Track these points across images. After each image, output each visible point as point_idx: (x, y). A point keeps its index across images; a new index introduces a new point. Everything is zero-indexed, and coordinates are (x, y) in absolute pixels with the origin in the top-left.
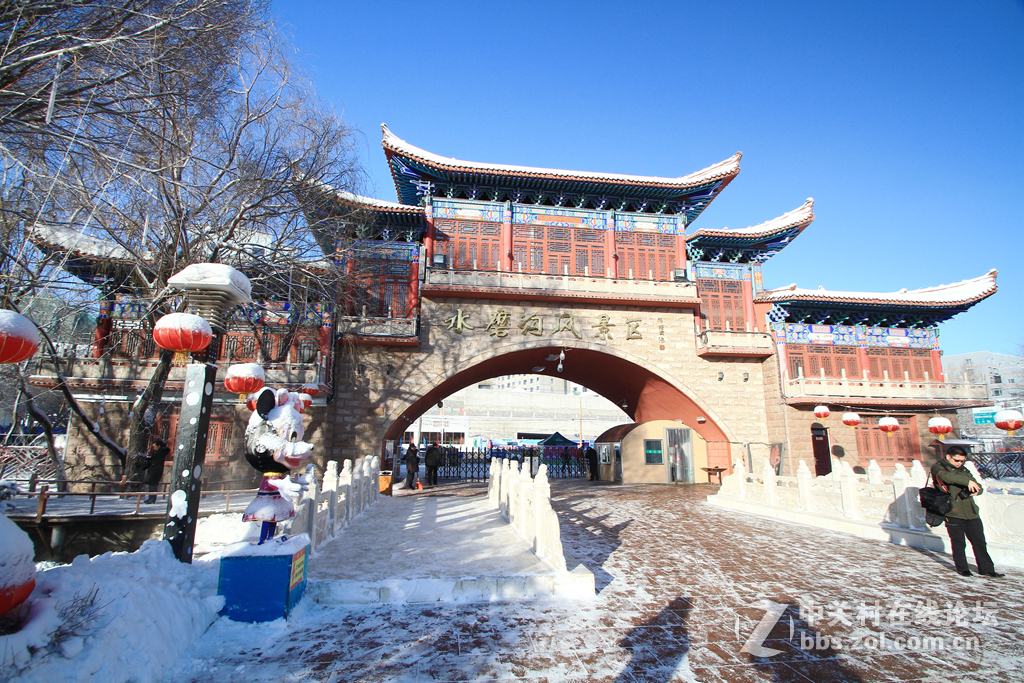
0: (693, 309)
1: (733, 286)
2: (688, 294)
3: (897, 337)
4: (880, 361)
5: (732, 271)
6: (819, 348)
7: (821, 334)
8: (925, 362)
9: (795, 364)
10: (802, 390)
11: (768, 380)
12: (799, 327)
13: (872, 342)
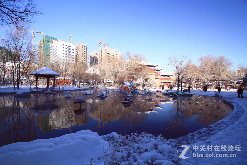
0: (155, 75)
1: (157, 73)
2: (155, 74)
3: (168, 77)
4: (167, 79)
5: (157, 72)
6: (163, 78)
7: (163, 77)
8: (169, 79)
9: (161, 79)
10: (161, 81)
11: (159, 80)
12: (161, 77)
13: (166, 78)
